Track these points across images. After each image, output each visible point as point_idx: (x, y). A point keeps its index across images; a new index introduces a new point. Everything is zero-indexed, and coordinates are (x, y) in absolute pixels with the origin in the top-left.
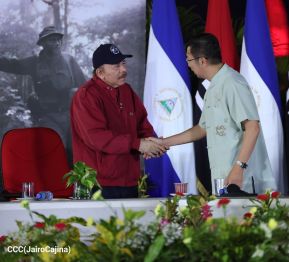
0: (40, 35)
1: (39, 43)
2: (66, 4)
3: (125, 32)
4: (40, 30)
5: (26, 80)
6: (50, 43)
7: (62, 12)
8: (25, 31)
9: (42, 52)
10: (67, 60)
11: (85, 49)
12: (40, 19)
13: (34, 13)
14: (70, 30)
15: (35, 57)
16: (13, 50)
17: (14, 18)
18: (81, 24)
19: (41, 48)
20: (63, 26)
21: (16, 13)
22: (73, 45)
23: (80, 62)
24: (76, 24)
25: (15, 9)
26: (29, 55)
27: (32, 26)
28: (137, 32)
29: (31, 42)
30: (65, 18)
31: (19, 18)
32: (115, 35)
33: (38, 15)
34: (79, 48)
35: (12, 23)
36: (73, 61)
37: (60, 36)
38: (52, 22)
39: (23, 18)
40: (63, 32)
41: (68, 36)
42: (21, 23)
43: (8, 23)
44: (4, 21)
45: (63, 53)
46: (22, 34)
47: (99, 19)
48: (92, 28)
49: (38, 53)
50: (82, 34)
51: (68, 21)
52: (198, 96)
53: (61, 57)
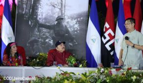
1: (56, 21)
3: (82, 18)
4: (57, 17)
5: (52, 31)
7: (63, 12)
10: (64, 26)
11: (70, 23)
12: (57, 14)
13: (55, 12)
14: (65, 17)
16: (48, 23)
18: (69, 15)
19: (57, 22)
22: (66, 21)
23: (68, 26)
24: (67, 15)
25: (50, 10)
26: (53, 24)
27: (54, 15)
28: (85, 18)
31: (50, 13)
32: (79, 19)
33: (57, 12)
34: (68, 22)
36: (66, 26)
37: (62, 19)
38: (60, 15)
39: (52, 13)
41: (65, 19)
43: (47, 14)
45: (63, 24)
46: (51, 18)
47: (74, 14)
49: (56, 23)
50: (69, 18)
51: (65, 14)
52: (103, 38)
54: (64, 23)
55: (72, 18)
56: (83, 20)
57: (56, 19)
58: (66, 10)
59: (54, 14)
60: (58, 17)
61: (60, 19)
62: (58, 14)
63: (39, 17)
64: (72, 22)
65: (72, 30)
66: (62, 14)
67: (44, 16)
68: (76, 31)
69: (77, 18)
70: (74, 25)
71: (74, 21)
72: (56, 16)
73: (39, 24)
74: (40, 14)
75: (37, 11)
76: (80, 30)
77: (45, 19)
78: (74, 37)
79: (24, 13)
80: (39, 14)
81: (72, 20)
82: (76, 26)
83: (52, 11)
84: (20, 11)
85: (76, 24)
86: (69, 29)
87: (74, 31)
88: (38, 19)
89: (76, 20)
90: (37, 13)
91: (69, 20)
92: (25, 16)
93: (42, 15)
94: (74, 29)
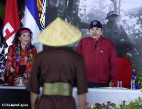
0: (107, 15)
1: (107, 18)
2: (120, 1)
4: (107, 13)
6: (112, 19)
7: (118, 5)
8: (101, 13)
9: (108, 22)
10: (119, 26)
11: (127, 22)
12: (108, 8)
13: (105, 5)
14: (121, 13)
15: (105, 24)
17: (96, 6)
18: (126, 10)
19: (108, 21)
20: (118, 11)
21: (97, 4)
22: (122, 20)
23: (125, 28)
24: (124, 11)
25: (97, 3)
27: (104, 10)
29: (103, 18)
30: (119, 8)
31: (98, 6)
33: (107, 5)
34: (124, 21)
35: (95, 9)
36: (121, 27)
37: (116, 16)
38: (113, 9)
39: (100, 7)
40: (118, 14)
41: (120, 16)
42: (99, 9)
44: (92, 8)
46: (99, 14)
47: (135, 9)
48: (131, 13)
49: (106, 23)
50: (126, 15)
51: (120, 9)
53: (116, 25)
54: (119, 23)
55: (131, 15)
57: (106, 16)
58: (121, 3)
59: (104, 8)
60: (110, 13)
61: (112, 16)
62: (110, 8)
63: (81, 12)
64: (131, 21)
65: (132, 32)
66: (115, 9)
67: (88, 12)
68: (138, 35)
69: (139, 15)
70: (134, 26)
71: (135, 20)
72: (107, 11)
73: (80, 23)
74: (83, 8)
75: (77, 3)
77: (90, 15)
78: (135, 43)
79: (57, 6)
80: (80, 8)
81: (131, 17)
82: (138, 27)
83: (100, 4)
84: (51, 3)
85: (138, 23)
86: (127, 32)
87: (135, 35)
88: (79, 15)
89: (137, 18)
90: (77, 6)
91: (127, 18)
92: (58, 11)
93: (85, 10)
94: (134, 31)
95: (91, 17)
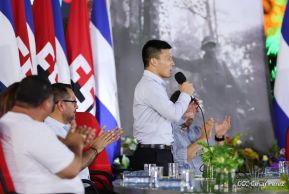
55: (235, 44)
56: (257, 48)
57: (200, 45)
58: (218, 22)
59: (195, 30)
61: (209, 46)
62: (204, 31)
64: (236, 53)
65: (239, 73)
68: (248, 77)
69: (245, 43)
70: (241, 62)
72: (200, 37)
74: (165, 30)
76: (255, 75)
77: (178, 43)
78: (245, 91)
79: (127, 25)
80: (161, 29)
81: (234, 48)
82: (246, 64)
83: (189, 23)
84: (118, 20)
85: (245, 58)
86: (233, 72)
87: (244, 77)
89: (243, 49)
90: (156, 26)
91: (229, 48)
92: (131, 34)
93: (169, 33)
94: (242, 71)
95: (180, 46)
